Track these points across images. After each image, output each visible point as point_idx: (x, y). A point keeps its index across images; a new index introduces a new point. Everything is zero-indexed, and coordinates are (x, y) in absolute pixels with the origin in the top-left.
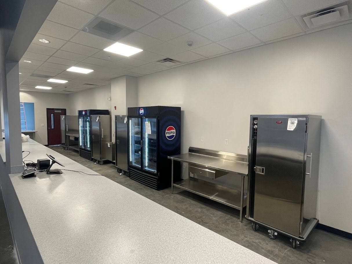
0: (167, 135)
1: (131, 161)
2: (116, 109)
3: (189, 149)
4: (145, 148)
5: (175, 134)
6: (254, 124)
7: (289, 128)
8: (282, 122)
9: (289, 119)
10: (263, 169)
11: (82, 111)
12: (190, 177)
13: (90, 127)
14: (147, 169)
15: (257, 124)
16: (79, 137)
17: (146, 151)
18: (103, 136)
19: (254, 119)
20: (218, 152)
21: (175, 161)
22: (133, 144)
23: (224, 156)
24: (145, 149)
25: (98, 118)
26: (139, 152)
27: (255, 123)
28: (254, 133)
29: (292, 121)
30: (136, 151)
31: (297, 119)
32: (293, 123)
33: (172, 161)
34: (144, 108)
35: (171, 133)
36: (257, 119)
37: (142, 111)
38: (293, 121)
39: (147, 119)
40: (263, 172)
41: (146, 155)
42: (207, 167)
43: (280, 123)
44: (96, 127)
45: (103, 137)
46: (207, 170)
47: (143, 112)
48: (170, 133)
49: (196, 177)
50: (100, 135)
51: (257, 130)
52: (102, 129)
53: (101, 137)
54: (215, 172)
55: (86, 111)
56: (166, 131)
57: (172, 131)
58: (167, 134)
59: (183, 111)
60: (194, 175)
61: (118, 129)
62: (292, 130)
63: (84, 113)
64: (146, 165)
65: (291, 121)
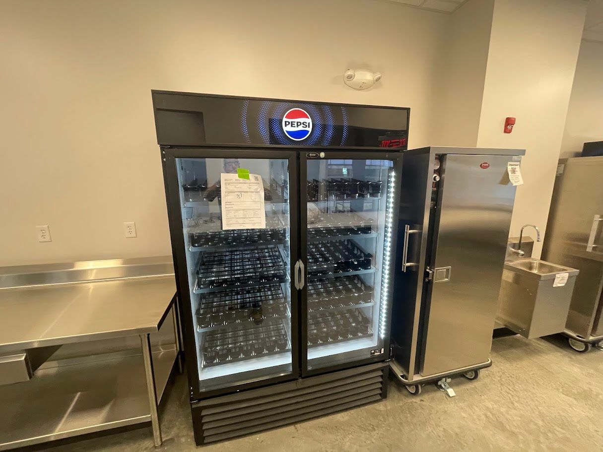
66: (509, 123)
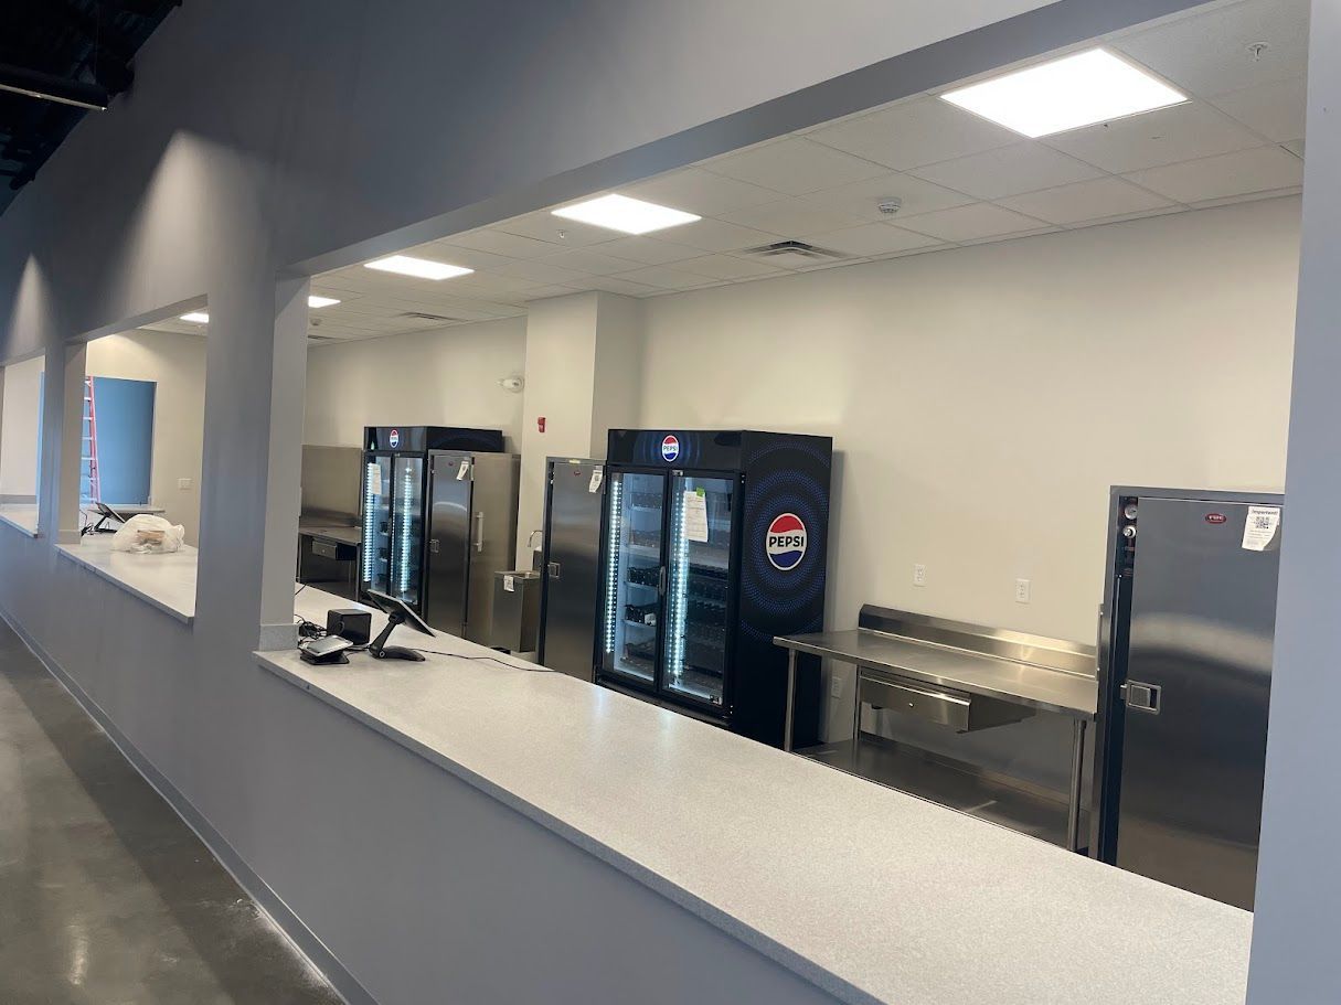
0: (773, 550)
1: (608, 650)
2: (542, 430)
3: (861, 614)
4: (676, 598)
5: (803, 549)
6: (1125, 522)
7: (1248, 542)
8: (1225, 520)
9: (1251, 508)
10: (1154, 692)
11: (387, 430)
12: (862, 734)
13: (425, 500)
14: (676, 686)
15: (1133, 522)
16: (361, 545)
17: (679, 611)
18: (479, 544)
19: (1125, 500)
20: (991, 630)
21: (801, 655)
22: (620, 583)
23: (1022, 653)
24: (676, 603)
25: (465, 465)
26: (647, 617)
27: (1128, 517)
28: (1123, 556)
29: (1261, 515)
30: (634, 613)
31: (1278, 510)
32: (1263, 524)
33: (792, 654)
34: (681, 436)
35: (787, 544)
36: (1136, 503)
37: (670, 448)
38: (1265, 516)
39: (688, 481)
40: (1153, 705)
41: (678, 631)
42: (940, 682)
43: (1219, 522)
44: (449, 506)
45: (480, 549)
46: (942, 696)
47: (677, 452)
48: (785, 541)
49: (886, 734)
50: (471, 540)
51: (1134, 545)
52: (481, 515)
53: (472, 549)
54: (968, 704)
55: (405, 432)
56: (770, 534)
57: (792, 533)
58: (771, 544)
59: (841, 455)
60: (879, 723)
61: (556, 519)
62: (1260, 548)
63: (394, 439)
64: (676, 672)
65: (1256, 515)
66: (542, 422)
